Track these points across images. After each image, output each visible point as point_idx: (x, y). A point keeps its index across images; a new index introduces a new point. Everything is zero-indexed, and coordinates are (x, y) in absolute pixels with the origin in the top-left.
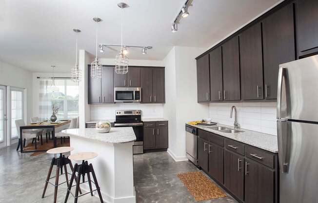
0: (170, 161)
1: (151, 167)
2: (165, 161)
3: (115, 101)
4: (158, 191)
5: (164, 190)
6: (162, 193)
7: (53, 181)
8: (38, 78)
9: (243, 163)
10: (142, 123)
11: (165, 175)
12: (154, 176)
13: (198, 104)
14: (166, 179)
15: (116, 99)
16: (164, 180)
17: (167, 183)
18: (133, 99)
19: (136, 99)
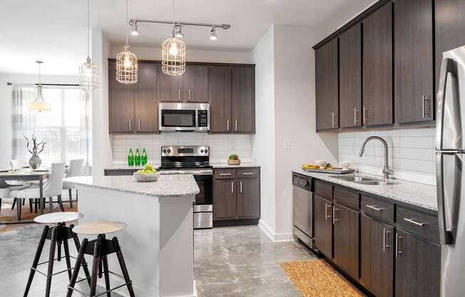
0: (263, 241)
1: (226, 250)
2: (254, 241)
3: (161, 128)
4: (239, 290)
5: (250, 288)
6: (245, 292)
7: (43, 268)
8: (8, 84)
9: (392, 236)
10: (211, 171)
11: (252, 264)
12: (231, 265)
13: (316, 134)
14: (254, 271)
15: (163, 125)
16: (251, 272)
17: (256, 277)
18: (194, 126)
19: (200, 126)
